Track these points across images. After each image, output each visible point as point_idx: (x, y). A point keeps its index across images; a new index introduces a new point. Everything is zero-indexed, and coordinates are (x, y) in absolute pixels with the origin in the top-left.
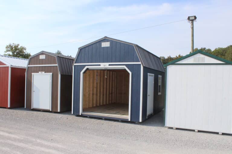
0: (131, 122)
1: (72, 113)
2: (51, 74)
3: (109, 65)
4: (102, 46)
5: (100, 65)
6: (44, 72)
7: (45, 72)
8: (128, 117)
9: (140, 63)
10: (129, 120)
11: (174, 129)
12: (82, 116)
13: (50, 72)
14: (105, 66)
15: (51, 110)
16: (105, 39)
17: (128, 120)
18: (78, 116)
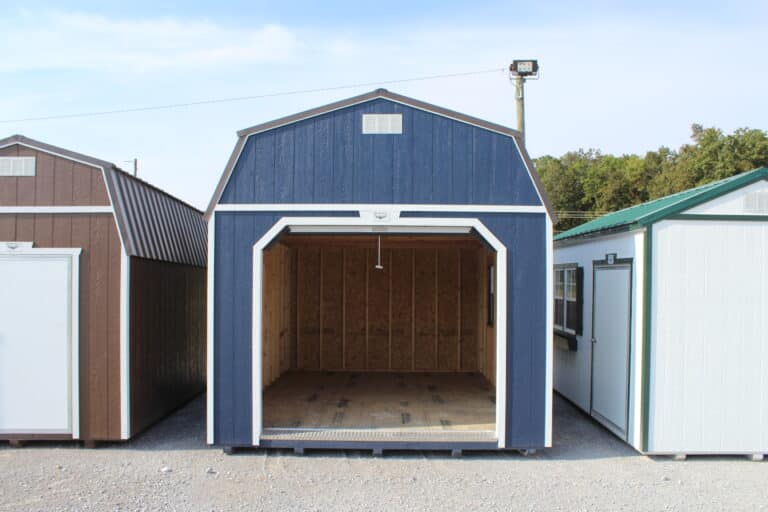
0: (510, 452)
1: (210, 440)
2: (76, 252)
3: (404, 214)
4: (365, 132)
5: (356, 214)
6: (31, 244)
7: (34, 246)
8: (496, 432)
9: (542, 209)
10: (502, 445)
11: (680, 460)
12: (267, 449)
13: (71, 245)
14: (380, 218)
15: (76, 436)
16: (380, 102)
17: (496, 443)
18: (245, 449)
